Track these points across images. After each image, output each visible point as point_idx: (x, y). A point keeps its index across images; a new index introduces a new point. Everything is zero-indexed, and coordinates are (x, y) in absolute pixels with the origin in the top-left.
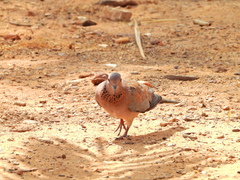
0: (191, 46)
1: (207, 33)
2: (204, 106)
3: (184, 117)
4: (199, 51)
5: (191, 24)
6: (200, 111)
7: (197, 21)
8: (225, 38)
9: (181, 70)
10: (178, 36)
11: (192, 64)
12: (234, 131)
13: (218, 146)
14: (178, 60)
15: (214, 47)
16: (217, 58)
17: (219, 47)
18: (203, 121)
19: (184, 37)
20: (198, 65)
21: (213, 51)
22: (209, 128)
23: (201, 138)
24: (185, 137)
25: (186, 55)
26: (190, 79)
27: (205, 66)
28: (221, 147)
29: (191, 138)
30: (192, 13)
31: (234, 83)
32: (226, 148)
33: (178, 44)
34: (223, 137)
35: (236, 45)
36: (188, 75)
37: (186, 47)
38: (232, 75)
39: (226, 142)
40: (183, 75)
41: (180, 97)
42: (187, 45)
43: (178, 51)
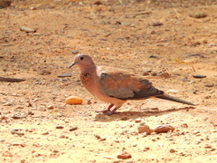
0: (18, 51)
1: (32, 39)
2: (30, 105)
3: (12, 115)
4: (25, 56)
5: (18, 31)
6: (27, 110)
7: (23, 28)
8: (49, 43)
9: (9, 73)
10: (6, 41)
11: (19, 67)
12: (58, 128)
13: (43, 141)
14: (6, 63)
15: (39, 51)
16: (42, 62)
17: (44, 52)
18: (29, 118)
19: (12, 43)
20: (25, 68)
21: (38, 55)
22: (34, 125)
23: (27, 134)
24: (13, 133)
25: (13, 59)
26: (18, 81)
27: (31, 69)
28: (46, 142)
29: (19, 134)
30: (19, 21)
31: (57, 85)
32: (50, 143)
33: (6, 49)
34: (47, 133)
35: (58, 50)
36: (15, 77)
37: (13, 51)
38: (56, 77)
39: (50, 138)
40: (11, 77)
41: (9, 97)
42: (14, 49)
43: (6, 55)
